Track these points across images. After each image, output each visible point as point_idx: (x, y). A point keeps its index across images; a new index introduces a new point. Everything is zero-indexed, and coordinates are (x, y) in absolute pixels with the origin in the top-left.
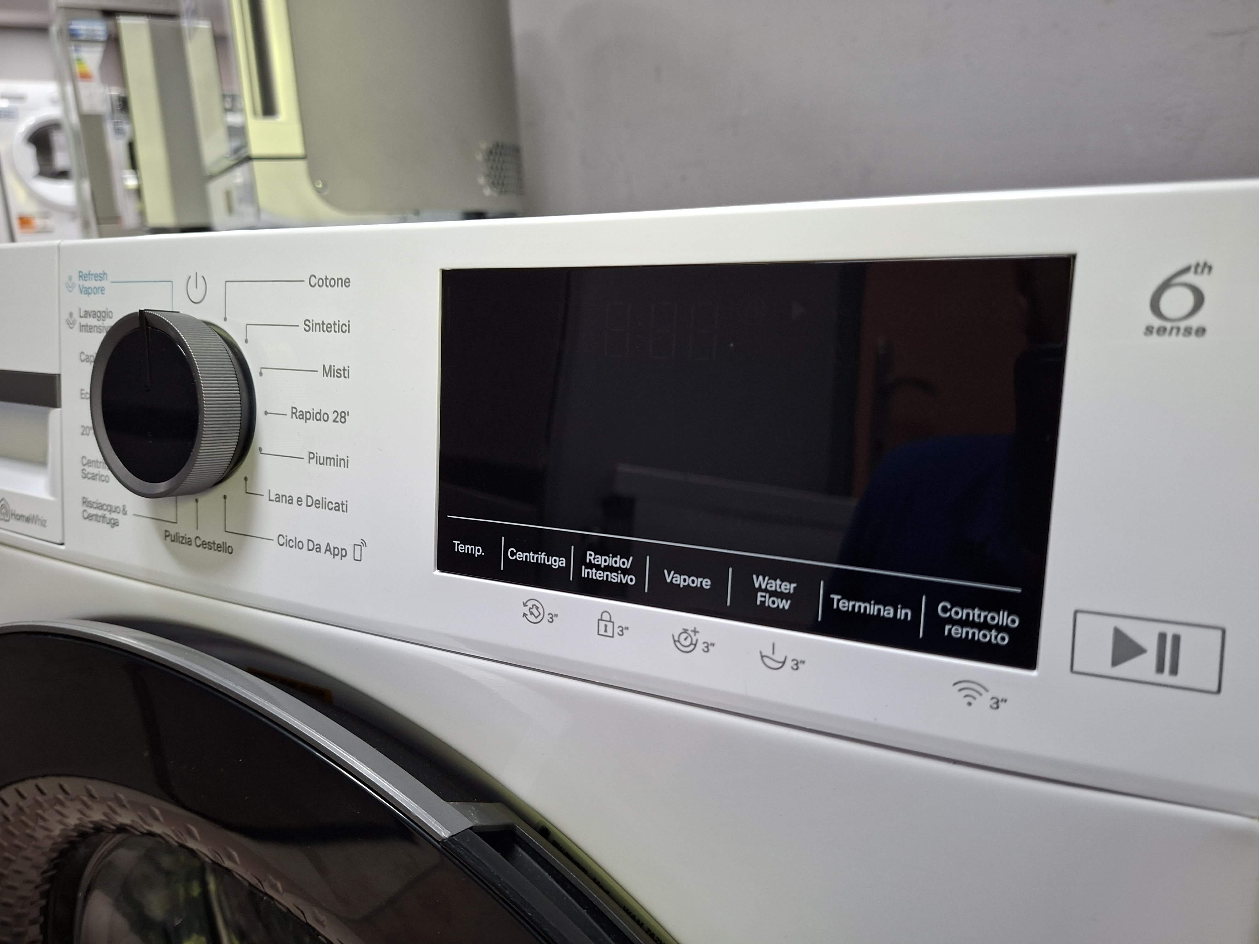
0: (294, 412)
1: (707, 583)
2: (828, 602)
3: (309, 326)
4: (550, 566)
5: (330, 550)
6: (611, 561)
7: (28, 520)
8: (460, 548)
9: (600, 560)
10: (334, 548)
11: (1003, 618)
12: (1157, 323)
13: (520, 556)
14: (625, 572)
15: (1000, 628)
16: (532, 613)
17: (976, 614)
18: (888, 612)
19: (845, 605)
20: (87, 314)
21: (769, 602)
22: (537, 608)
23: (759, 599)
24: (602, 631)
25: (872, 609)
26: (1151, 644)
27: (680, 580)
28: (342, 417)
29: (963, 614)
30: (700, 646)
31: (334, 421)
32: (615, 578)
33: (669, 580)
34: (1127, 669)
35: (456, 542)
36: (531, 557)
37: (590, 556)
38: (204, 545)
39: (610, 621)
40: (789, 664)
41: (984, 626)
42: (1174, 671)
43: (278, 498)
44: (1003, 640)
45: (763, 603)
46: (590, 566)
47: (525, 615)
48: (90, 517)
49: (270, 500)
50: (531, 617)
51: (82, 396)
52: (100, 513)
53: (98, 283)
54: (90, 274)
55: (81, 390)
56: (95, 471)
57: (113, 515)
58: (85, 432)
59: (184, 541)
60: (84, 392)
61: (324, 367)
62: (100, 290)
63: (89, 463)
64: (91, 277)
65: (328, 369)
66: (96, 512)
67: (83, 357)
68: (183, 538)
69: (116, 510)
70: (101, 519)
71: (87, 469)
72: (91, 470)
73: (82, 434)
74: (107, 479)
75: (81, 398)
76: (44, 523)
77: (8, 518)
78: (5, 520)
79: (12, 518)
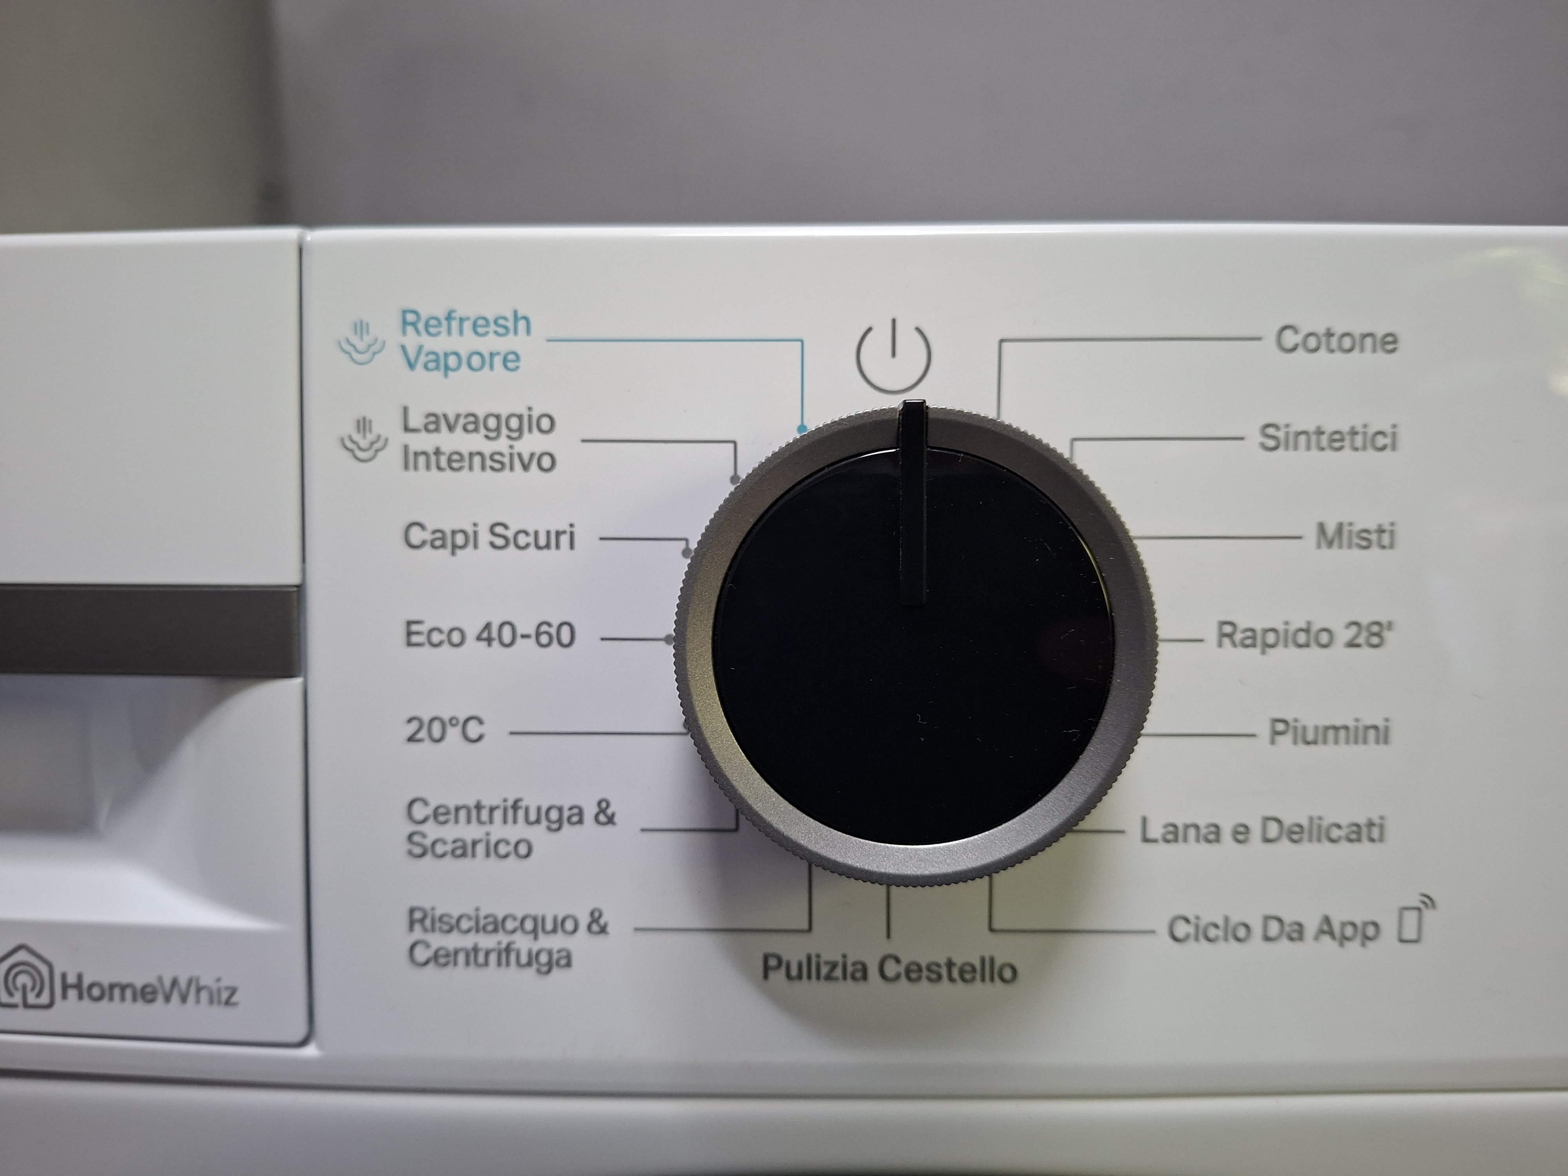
0: (1227, 632)
3: (1277, 439)
5: (1331, 933)
7: (146, 994)
10: (1343, 925)
20: (434, 423)
28: (1373, 634)
31: (1351, 644)
38: (913, 973)
43: (1175, 834)
48: (440, 958)
49: (1146, 840)
51: (415, 639)
52: (487, 941)
53: (490, 343)
54: (449, 318)
55: (409, 623)
56: (470, 832)
57: (546, 942)
58: (423, 734)
59: (838, 972)
60: (424, 628)
61: (1322, 528)
62: (498, 360)
63: (439, 815)
64: (455, 324)
65: (1331, 529)
66: (468, 941)
67: (416, 536)
68: (834, 966)
69: (559, 926)
70: (493, 958)
71: (432, 831)
72: (450, 832)
73: (411, 739)
74: (523, 849)
75: (409, 644)
76: (225, 995)
77: (45, 999)
78: (26, 1005)
79: (64, 996)
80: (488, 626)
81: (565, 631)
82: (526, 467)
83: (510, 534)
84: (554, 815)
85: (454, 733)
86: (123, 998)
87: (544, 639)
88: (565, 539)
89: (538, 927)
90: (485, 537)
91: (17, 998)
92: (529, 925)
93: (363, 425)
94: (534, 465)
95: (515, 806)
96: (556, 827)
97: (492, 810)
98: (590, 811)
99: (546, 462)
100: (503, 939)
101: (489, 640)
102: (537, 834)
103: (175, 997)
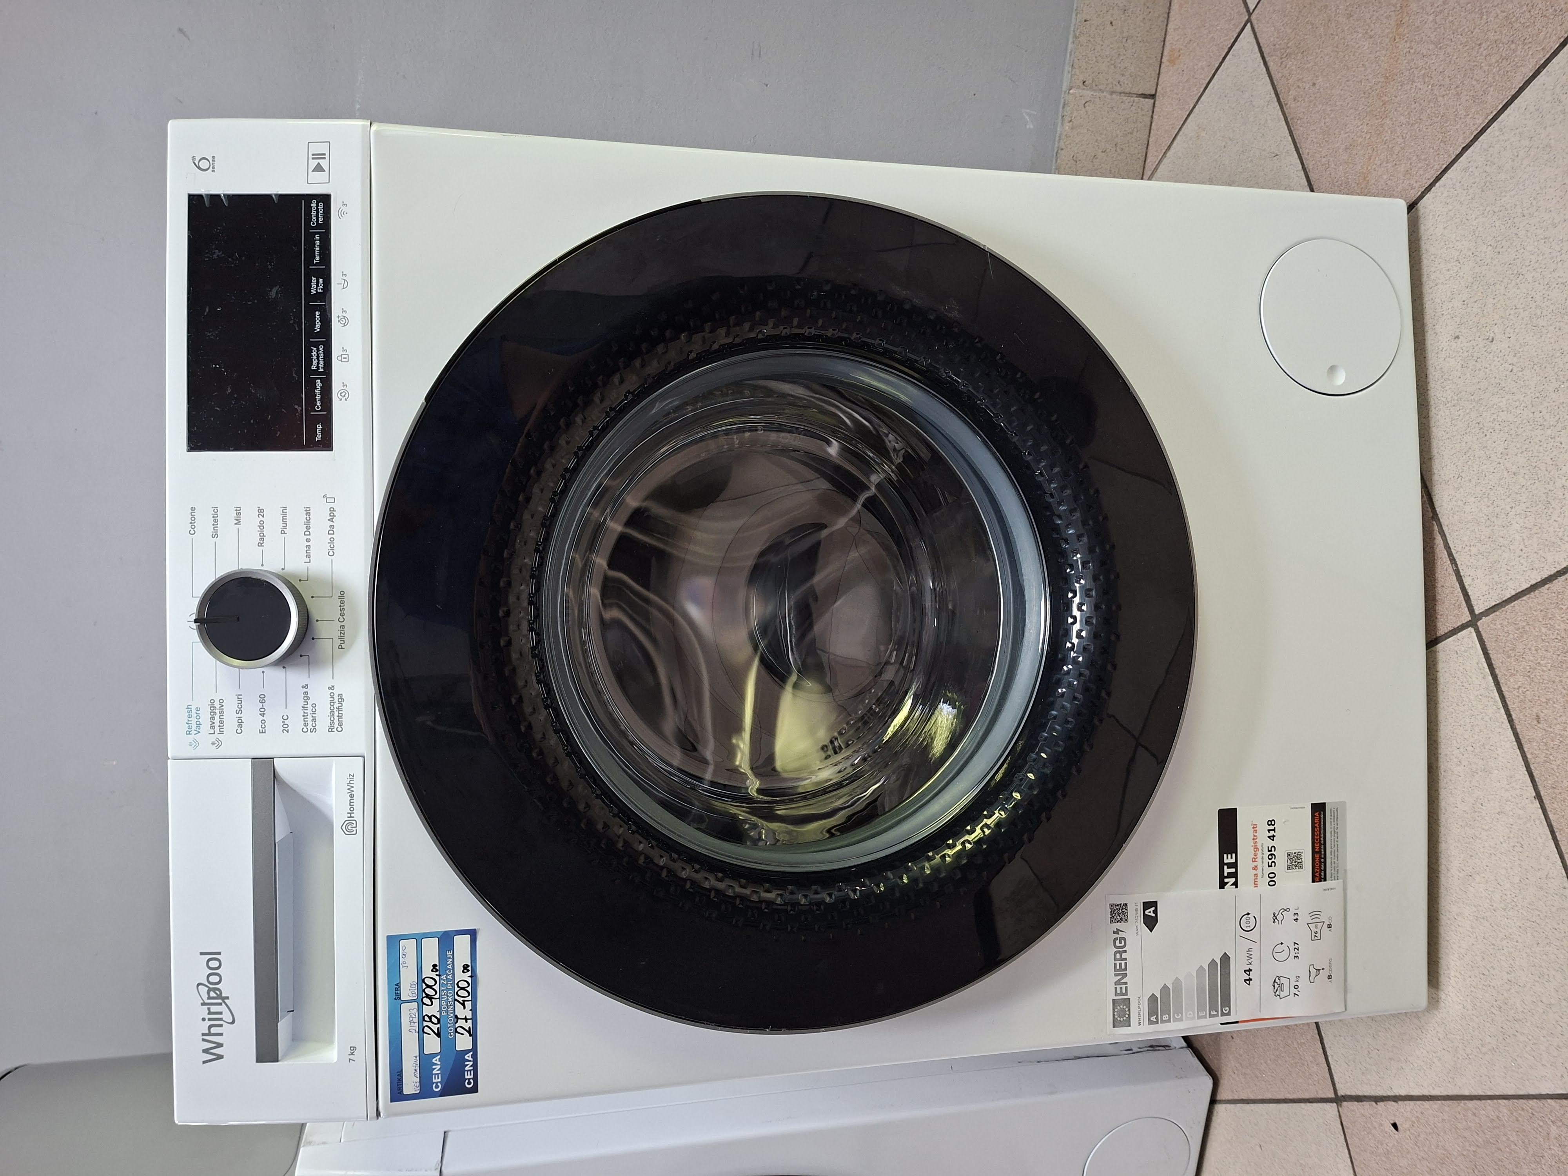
0: (260, 545)
1: (317, 313)
2: (317, 264)
3: (215, 535)
4: (321, 387)
5: (332, 519)
6: (315, 357)
7: (352, 796)
8: (319, 437)
9: (315, 362)
10: (330, 516)
11: (314, 205)
12: (211, 169)
13: (319, 404)
14: (318, 350)
15: (317, 206)
16: (344, 396)
17: (314, 213)
18: (318, 243)
19: (317, 258)
20: (212, 727)
21: (321, 287)
22: (341, 393)
23: (320, 291)
24: (346, 360)
25: (317, 248)
26: (316, 162)
27: (318, 325)
28: (261, 511)
29: (314, 218)
30: (344, 314)
31: (263, 517)
32: (322, 355)
33: (319, 330)
34: (325, 167)
35: (317, 439)
36: (318, 398)
37: (314, 367)
38: (342, 615)
39: (341, 356)
40: (344, 277)
41: (317, 210)
42: (325, 154)
43: (308, 556)
44: (321, 205)
45: (322, 289)
46: (318, 367)
47: (346, 400)
48: (340, 724)
49: (310, 562)
50: (346, 397)
51: (264, 731)
52: (336, 714)
53: (194, 715)
54: (188, 724)
55: (260, 733)
56: (310, 718)
57: (336, 700)
58: (286, 729)
59: (343, 632)
60: (261, 729)
61: (236, 524)
62: (198, 712)
63: (306, 725)
64: (189, 722)
65: (236, 522)
66: (336, 718)
67: (239, 731)
68: (341, 633)
69: (332, 697)
70: (340, 712)
71: (310, 727)
72: (310, 723)
73: (288, 732)
74: (314, 705)
75: (265, 732)
76: (351, 777)
77: (354, 822)
78: (356, 827)
79: (353, 817)
80: (260, 714)
81: (261, 696)
82: (223, 706)
83: (238, 709)
84: (306, 698)
85: (286, 722)
86: (353, 802)
87: (263, 701)
88: (239, 697)
89: (332, 702)
90: (239, 715)
91: (354, 829)
92: (332, 704)
93: (213, 743)
94: (222, 704)
95: (304, 707)
96: (308, 698)
97: (304, 713)
98: (305, 690)
99: (221, 701)
100: (335, 709)
101: (264, 714)
102: (310, 702)
103: (352, 789)
